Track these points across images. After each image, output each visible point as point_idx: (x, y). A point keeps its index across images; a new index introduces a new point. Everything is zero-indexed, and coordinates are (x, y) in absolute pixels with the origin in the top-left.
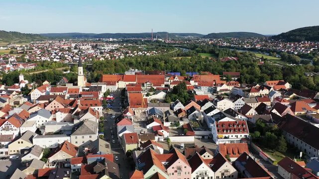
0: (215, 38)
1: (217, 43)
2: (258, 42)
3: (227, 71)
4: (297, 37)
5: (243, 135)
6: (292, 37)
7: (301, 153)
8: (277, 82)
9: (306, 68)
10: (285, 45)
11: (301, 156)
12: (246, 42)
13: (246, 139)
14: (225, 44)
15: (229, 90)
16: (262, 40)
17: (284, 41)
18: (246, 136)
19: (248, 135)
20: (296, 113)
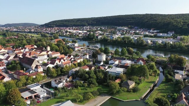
0: (9, 26)
1: (9, 30)
2: (33, 28)
3: (8, 43)
4: (52, 25)
5: (3, 68)
6: (49, 25)
7: (25, 68)
8: (31, 45)
9: (47, 39)
10: (46, 29)
11: (25, 69)
12: (27, 28)
13: (5, 68)
14: (15, 30)
15: (5, 52)
16: (35, 27)
17: (46, 27)
18: (4, 68)
19: (5, 67)
20: (31, 56)
